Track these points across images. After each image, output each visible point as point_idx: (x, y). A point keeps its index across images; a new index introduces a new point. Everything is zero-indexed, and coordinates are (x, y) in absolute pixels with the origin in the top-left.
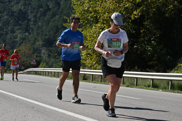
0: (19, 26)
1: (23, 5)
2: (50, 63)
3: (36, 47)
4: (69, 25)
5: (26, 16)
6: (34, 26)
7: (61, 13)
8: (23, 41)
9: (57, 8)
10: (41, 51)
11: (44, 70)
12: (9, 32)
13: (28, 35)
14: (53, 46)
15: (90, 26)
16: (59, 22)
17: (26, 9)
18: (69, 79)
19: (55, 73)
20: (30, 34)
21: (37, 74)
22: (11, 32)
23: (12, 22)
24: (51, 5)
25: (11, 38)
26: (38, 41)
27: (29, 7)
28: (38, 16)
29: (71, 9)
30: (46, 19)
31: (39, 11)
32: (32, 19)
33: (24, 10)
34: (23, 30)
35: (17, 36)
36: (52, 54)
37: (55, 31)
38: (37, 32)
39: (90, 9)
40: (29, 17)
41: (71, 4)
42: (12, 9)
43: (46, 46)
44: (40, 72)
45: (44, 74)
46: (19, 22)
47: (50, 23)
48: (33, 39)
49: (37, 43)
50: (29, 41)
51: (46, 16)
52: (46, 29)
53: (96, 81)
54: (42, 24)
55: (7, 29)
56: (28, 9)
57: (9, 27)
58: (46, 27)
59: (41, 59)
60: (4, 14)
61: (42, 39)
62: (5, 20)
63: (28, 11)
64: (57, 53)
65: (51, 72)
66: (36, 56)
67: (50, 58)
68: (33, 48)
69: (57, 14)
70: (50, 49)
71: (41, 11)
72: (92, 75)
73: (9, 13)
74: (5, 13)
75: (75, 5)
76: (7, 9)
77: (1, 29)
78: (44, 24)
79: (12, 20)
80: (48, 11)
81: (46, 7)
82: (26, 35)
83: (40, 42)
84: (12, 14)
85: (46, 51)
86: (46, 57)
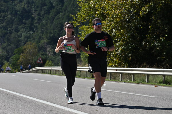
0: (23, 25)
1: (26, 4)
2: (56, 61)
3: (41, 45)
4: (75, 22)
5: (30, 15)
6: (38, 24)
7: (65, 11)
8: (27, 39)
9: (60, 5)
10: (46, 49)
11: (51, 68)
12: (13, 31)
13: (32, 33)
16: (63, 20)
17: (30, 7)
18: (78, 77)
20: (34, 32)
21: (44, 73)
22: (15, 31)
23: (16, 21)
24: (54, 2)
25: (15, 37)
27: (32, 6)
28: (42, 14)
29: (75, 6)
30: (50, 16)
31: (42, 9)
32: (36, 18)
33: (27, 9)
34: (27, 29)
35: (22, 35)
37: (60, 28)
38: (42, 30)
39: (96, 6)
43: (51, 43)
44: (47, 71)
45: (52, 72)
46: (23, 21)
47: (54, 21)
48: (38, 37)
49: (42, 41)
50: (34, 39)
51: (50, 14)
52: (51, 26)
54: (46, 21)
55: (11, 28)
57: (14, 26)
59: (46, 57)
60: (8, 13)
61: (47, 37)
62: (9, 19)
63: (32, 9)
65: (59, 70)
66: (42, 54)
67: (55, 55)
68: (38, 46)
69: (61, 12)
71: (45, 9)
73: (13, 11)
75: (80, 2)
76: (10, 8)
77: (5, 28)
78: (48, 22)
79: (16, 19)
80: (52, 9)
81: (49, 5)
82: (30, 34)
83: (44, 40)
84: (15, 13)
85: (51, 49)
86: (52, 55)
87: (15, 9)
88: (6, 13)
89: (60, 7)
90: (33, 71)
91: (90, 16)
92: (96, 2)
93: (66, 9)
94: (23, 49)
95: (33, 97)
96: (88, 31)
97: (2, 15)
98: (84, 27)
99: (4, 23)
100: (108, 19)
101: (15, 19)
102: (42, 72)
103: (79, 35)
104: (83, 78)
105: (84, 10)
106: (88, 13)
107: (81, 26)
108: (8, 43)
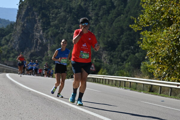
2: (112, 70)
4: (136, 26)
5: (86, 14)
6: (94, 26)
7: (127, 12)
9: (122, 6)
10: (101, 55)
11: (104, 77)
12: (66, 31)
14: (116, 50)
15: (161, 29)
16: (124, 23)
17: (87, 5)
18: (133, 89)
19: (117, 82)
21: (95, 82)
22: (68, 32)
23: (69, 20)
24: (116, 2)
25: (67, 38)
26: (99, 43)
27: (90, 3)
28: (100, 14)
29: (140, 8)
30: (109, 18)
31: (101, 9)
32: (93, 18)
33: (84, 7)
36: (114, 60)
37: (119, 33)
38: (98, 33)
39: (162, 9)
40: (90, 15)
41: (140, 2)
42: (71, 4)
43: (108, 49)
44: (99, 80)
45: (104, 82)
46: (78, 20)
47: (114, 24)
51: (109, 15)
52: (109, 30)
53: (165, 94)
54: (105, 23)
55: (64, 27)
56: (89, 6)
57: (66, 26)
58: (108, 28)
59: (101, 65)
61: (104, 41)
62: (62, 17)
63: (89, 8)
64: (120, 58)
65: (112, 80)
66: (95, 61)
67: (111, 63)
69: (122, 14)
70: (113, 53)
71: (104, 8)
72: (161, 87)
73: (67, 9)
74: (62, 9)
75: (144, 3)
76: (64, 4)
77: (57, 27)
78: (107, 24)
79: (69, 17)
80: (113, 9)
81: (110, 5)
83: (101, 45)
84: (70, 11)
85: (107, 56)
86: (107, 63)
87: (70, 6)
88: (60, 10)
89: (122, 7)
91: (154, 20)
92: (163, 4)
93: (129, 11)
96: (150, 38)
97: (54, 12)
98: (146, 32)
99: (56, 22)
100: (175, 25)
101: (68, 17)
102: (93, 81)
103: (140, 42)
104: (139, 92)
105: (148, 13)
106: (152, 17)
107: (143, 32)
108: (58, 44)
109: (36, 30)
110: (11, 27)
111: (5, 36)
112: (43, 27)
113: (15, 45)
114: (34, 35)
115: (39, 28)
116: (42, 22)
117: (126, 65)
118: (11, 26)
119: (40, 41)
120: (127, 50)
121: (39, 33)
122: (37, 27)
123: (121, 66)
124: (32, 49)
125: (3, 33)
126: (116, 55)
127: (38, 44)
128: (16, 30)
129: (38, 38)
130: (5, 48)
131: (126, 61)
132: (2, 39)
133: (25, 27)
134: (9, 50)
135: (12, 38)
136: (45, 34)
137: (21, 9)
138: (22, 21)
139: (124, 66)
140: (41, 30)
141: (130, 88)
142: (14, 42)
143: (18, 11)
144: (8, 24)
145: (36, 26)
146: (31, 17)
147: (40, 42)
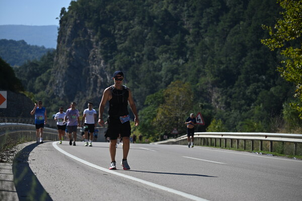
0: (165, 46)
1: (172, 2)
2: (231, 121)
3: (199, 87)
5: (179, 25)
7: (250, 17)
8: (173, 75)
9: (241, 6)
10: (210, 95)
11: (222, 135)
12: (145, 58)
13: (183, 64)
14: (236, 84)
16: (245, 35)
17: (178, 10)
18: (277, 154)
19: (247, 143)
20: (186, 60)
22: (149, 59)
23: (149, 38)
25: (149, 71)
26: (205, 75)
27: (184, 6)
28: (203, 23)
30: (219, 29)
31: (204, 14)
32: (191, 31)
33: (173, 13)
34: (173, 54)
35: (162, 66)
36: (233, 102)
37: (239, 53)
38: (202, 57)
40: (185, 27)
42: (150, 11)
43: (221, 84)
44: (214, 140)
45: (223, 144)
46: (164, 38)
47: (228, 39)
48: (195, 71)
49: (203, 80)
50: (186, 75)
51: (219, 24)
52: (221, 50)
54: (212, 39)
55: (140, 51)
57: (145, 49)
58: (219, 47)
59: (211, 112)
60: (134, 21)
61: (213, 71)
62: (137, 34)
63: (182, 15)
64: (243, 99)
65: (238, 140)
66: (202, 106)
67: (229, 109)
68: (195, 89)
69: (242, 20)
70: (230, 90)
71: (209, 13)
73: (144, 19)
74: (136, 20)
76: (139, 11)
77: (129, 51)
78: (216, 40)
79: (150, 34)
80: (224, 13)
81: (219, 6)
82: (178, 64)
83: (208, 78)
84: (149, 21)
85: (220, 96)
86: (222, 108)
87: (149, 13)
88: (131, 22)
89: (241, 9)
90: (183, 140)
93: (253, 14)
94: (164, 95)
95: (190, 194)
97: (122, 26)
98: (291, 50)
99: (127, 42)
101: (148, 33)
102: (202, 143)
103: (281, 67)
104: (289, 157)
105: (292, 17)
106: (300, 22)
107: (285, 50)
108: (133, 83)
109: (93, 60)
110: (49, 59)
111: (40, 75)
112: (105, 54)
113: (59, 90)
114: (90, 70)
115: (98, 56)
116: (102, 45)
117: (255, 109)
118: (49, 57)
119: (102, 79)
120: (255, 84)
121: (98, 66)
122: (93, 55)
123: (247, 112)
124: (88, 95)
125: (35, 70)
126: (236, 93)
127: (99, 85)
128: (57, 63)
129: (98, 74)
130: (41, 96)
131: (255, 103)
132: (35, 80)
133: (74, 57)
134: (49, 98)
135: (52, 78)
136: (108, 65)
137: (64, 25)
138: (67, 46)
139: (252, 111)
140: (101, 59)
141: (271, 151)
142: (55, 84)
143: (58, 30)
144: (43, 54)
145: (91, 53)
146: (82, 39)
147: (101, 81)
